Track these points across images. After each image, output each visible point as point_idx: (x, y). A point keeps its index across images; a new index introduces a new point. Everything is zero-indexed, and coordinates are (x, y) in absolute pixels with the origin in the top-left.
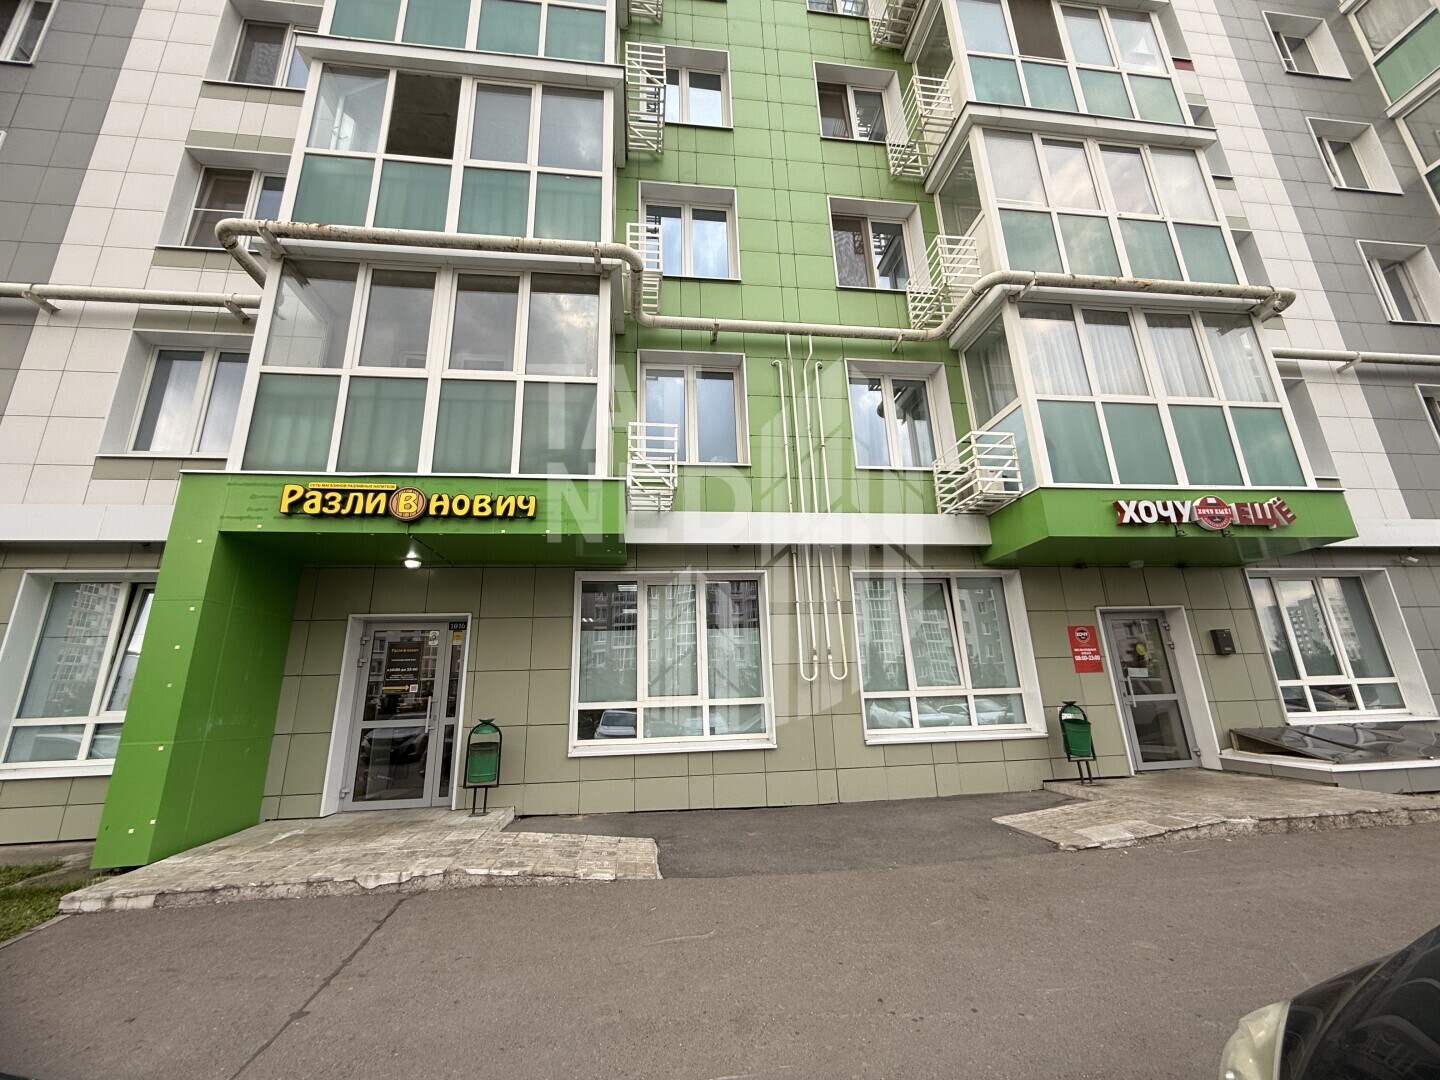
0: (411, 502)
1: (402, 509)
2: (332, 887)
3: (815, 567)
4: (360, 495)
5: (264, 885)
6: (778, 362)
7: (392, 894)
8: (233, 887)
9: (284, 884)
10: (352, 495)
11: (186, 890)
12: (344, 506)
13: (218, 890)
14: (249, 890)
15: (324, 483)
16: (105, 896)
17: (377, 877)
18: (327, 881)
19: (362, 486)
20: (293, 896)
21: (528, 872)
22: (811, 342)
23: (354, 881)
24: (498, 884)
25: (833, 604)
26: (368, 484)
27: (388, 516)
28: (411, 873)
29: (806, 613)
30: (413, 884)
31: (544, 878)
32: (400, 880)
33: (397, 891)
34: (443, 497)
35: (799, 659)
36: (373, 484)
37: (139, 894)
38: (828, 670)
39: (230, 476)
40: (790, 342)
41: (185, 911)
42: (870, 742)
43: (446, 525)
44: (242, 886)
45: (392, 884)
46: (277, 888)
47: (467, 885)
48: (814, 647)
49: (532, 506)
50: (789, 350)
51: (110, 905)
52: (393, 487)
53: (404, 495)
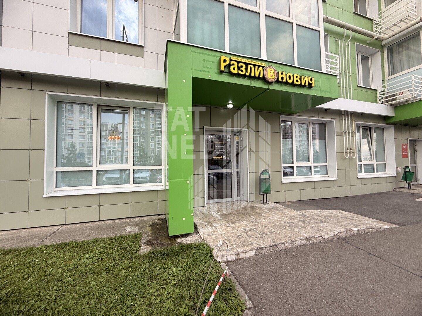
0: (272, 73)
1: (269, 77)
2: (314, 239)
3: (348, 120)
4: (252, 66)
5: (293, 241)
6: (338, 40)
7: (332, 240)
8: (282, 243)
9: (299, 240)
10: (249, 66)
11: (265, 246)
12: (247, 71)
13: (278, 245)
14: (288, 244)
15: (237, 58)
16: (236, 253)
17: (328, 234)
18: (312, 237)
19: (252, 62)
20: (303, 244)
21: (367, 228)
22: (351, 33)
23: (321, 236)
24: (360, 233)
25: (352, 133)
26: (255, 62)
27: (264, 80)
28: (337, 231)
29: (345, 136)
30: (338, 235)
31: (371, 229)
32: (334, 234)
33: (334, 239)
34: (284, 73)
35: (344, 151)
36: (257, 62)
37: (249, 250)
38: (351, 155)
39: (191, 47)
40: (346, 31)
41: (267, 255)
42: (359, 177)
43: (282, 87)
44: (285, 242)
45: (332, 236)
46: (297, 242)
47: (353, 234)
48: (348, 147)
49: (313, 82)
50: (345, 35)
51: (239, 257)
52: (264, 65)
53: (269, 70)
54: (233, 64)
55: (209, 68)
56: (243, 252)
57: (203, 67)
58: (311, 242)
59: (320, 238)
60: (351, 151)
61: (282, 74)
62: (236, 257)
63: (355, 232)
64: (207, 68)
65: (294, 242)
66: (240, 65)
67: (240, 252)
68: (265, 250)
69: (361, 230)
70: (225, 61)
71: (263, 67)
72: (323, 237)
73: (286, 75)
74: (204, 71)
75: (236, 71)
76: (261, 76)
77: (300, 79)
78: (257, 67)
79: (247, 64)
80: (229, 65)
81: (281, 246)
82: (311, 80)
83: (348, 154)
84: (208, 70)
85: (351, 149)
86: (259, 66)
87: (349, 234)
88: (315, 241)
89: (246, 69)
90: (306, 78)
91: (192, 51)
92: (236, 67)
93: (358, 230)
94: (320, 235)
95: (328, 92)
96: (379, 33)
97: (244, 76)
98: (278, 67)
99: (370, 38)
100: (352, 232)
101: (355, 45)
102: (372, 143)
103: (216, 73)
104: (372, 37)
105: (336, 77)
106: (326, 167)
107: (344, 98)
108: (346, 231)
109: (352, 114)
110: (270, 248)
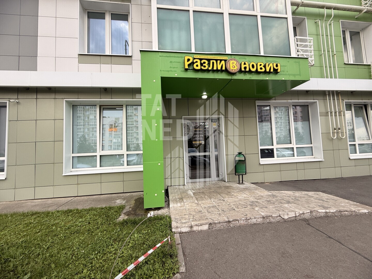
0: (234, 65)
1: (231, 68)
2: (272, 219)
3: (334, 99)
4: (215, 61)
5: (247, 219)
6: (318, 21)
7: (293, 220)
8: (236, 220)
9: (255, 218)
10: (212, 61)
11: (219, 222)
12: (209, 66)
13: (231, 221)
14: (242, 221)
15: (200, 56)
16: (189, 226)
17: (288, 214)
18: (269, 216)
19: (214, 57)
20: (259, 223)
21: (339, 210)
22: (333, 12)
23: (280, 216)
24: (329, 215)
25: (340, 112)
26: (217, 57)
27: (227, 71)
28: (299, 212)
29: (331, 116)
30: (300, 216)
31: (344, 212)
32: (296, 215)
33: (295, 219)
34: (246, 63)
35: (330, 132)
36: (219, 57)
37: (202, 224)
38: (339, 135)
39: (160, 53)
40: (326, 11)
41: (220, 230)
42: (351, 158)
43: (246, 76)
44: (239, 220)
45: (293, 217)
46: (252, 220)
47: (320, 216)
48: (335, 127)
49: (279, 67)
50: (325, 15)
51: (192, 229)
52: (226, 58)
53: (231, 62)
54: (197, 62)
55: (175, 68)
56: (196, 225)
57: (170, 67)
58: (268, 221)
59: (279, 218)
60: (340, 131)
61: (245, 64)
62: (190, 230)
63: (322, 215)
64: (174, 68)
65: (249, 219)
66: (202, 61)
67: (193, 225)
68: (218, 226)
69: (330, 212)
70: (189, 60)
71: (225, 60)
72: (283, 217)
73: (249, 65)
74: (171, 71)
75: (199, 68)
76: (224, 68)
77: (265, 66)
78: (219, 61)
79: (209, 60)
80: (193, 63)
81: (235, 223)
82: (277, 66)
83: (336, 135)
84: (175, 69)
85: (339, 129)
86: (221, 60)
87: (314, 215)
88: (272, 220)
89: (209, 64)
90: (271, 65)
91: (160, 56)
92: (199, 64)
93: (326, 212)
94: (278, 215)
95: (297, 75)
96: (369, 6)
97: (208, 71)
98: (241, 58)
99: (359, 13)
100: (319, 214)
101: (339, 23)
102: (369, 122)
103: (181, 71)
104: (360, 11)
105: (306, 59)
106: (311, 148)
107: (327, 77)
108: (311, 213)
109: (339, 93)
110: (223, 223)
